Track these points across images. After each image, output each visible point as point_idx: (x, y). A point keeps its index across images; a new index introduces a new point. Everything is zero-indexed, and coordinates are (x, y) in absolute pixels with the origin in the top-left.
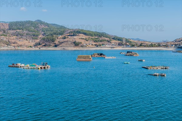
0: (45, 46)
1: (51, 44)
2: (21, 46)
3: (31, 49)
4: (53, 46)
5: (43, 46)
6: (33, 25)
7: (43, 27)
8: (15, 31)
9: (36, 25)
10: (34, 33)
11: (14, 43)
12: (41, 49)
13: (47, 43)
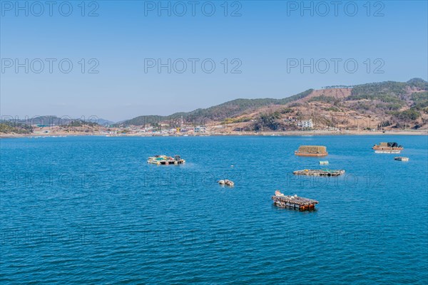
0: (396, 127)
1: (410, 125)
2: (354, 127)
3: (368, 133)
4: (412, 128)
5: (393, 127)
6: (395, 89)
7: (416, 91)
8: (356, 101)
9: (401, 89)
10: (392, 103)
11: (342, 123)
12: (387, 133)
13: (400, 123)
